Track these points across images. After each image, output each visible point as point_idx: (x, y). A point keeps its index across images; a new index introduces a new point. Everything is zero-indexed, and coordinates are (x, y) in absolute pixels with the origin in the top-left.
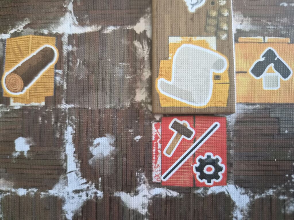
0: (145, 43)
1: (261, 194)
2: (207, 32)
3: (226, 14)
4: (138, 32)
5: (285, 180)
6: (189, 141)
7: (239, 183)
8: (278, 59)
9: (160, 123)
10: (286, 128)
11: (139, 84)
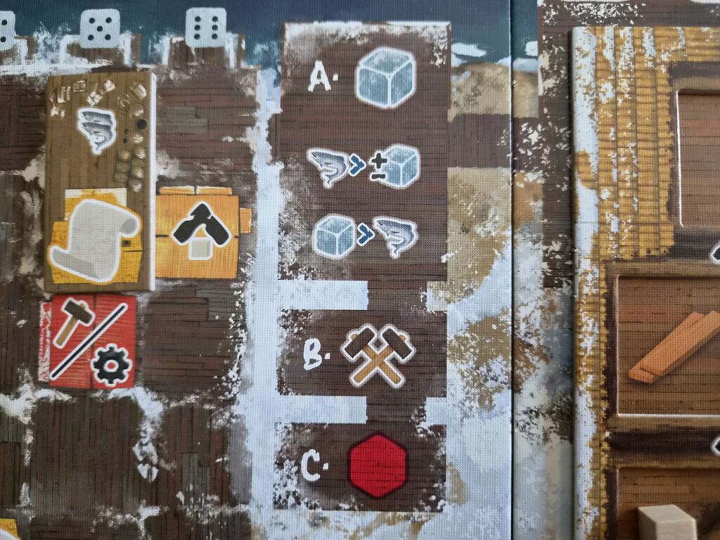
0: (36, 195)
1: (179, 401)
2: (116, 182)
3: (142, 155)
4: (28, 179)
5: (213, 383)
6: (86, 328)
7: (150, 385)
8: (212, 217)
9: (51, 303)
10: (217, 312)
11: (25, 251)
